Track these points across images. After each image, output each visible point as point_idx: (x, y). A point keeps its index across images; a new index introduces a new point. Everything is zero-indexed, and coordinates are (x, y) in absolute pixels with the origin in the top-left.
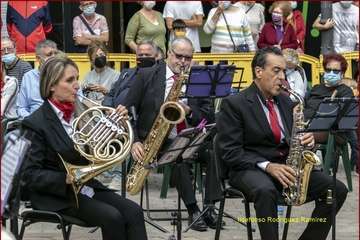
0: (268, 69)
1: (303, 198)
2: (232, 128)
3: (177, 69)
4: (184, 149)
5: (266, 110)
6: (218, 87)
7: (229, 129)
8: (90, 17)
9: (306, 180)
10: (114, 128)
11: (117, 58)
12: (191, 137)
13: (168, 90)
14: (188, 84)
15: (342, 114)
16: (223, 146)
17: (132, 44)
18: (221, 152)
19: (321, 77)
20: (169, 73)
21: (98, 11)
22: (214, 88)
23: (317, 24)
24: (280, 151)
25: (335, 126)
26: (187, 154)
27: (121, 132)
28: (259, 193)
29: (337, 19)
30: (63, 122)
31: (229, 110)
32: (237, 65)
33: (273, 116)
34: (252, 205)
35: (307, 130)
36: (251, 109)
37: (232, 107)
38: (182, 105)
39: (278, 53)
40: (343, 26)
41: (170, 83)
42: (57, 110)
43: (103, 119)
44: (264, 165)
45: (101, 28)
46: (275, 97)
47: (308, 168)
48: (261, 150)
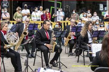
0: (46, 25)
1: (53, 51)
2: (39, 37)
3: (26, 24)
4: (29, 41)
5: (46, 33)
6: (35, 28)
7: (38, 37)
8: (6, 13)
9: (54, 47)
10: (15, 37)
11: (12, 22)
12: (31, 39)
13: (24, 29)
14: (28, 27)
15: (62, 34)
16: (36, 40)
17: (14, 19)
18: (36, 42)
19: (54, 26)
20: (25, 25)
21: (8, 12)
22: (34, 28)
23: (53, 15)
24: (49, 41)
25: (60, 36)
26: (30, 42)
27: (17, 38)
28: (44, 50)
29: (58, 14)
30: (4, 35)
31: (38, 33)
32: (39, 24)
33: (47, 34)
34: (42, 53)
35: (54, 37)
36: (43, 33)
37: (39, 32)
38: (27, 32)
39: (49, 21)
40: (59, 16)
41: (25, 27)
42: (3, 33)
43: (13, 35)
44: (45, 44)
45: (8, 15)
46: (48, 30)
47: (54, 45)
48: (45, 41)
